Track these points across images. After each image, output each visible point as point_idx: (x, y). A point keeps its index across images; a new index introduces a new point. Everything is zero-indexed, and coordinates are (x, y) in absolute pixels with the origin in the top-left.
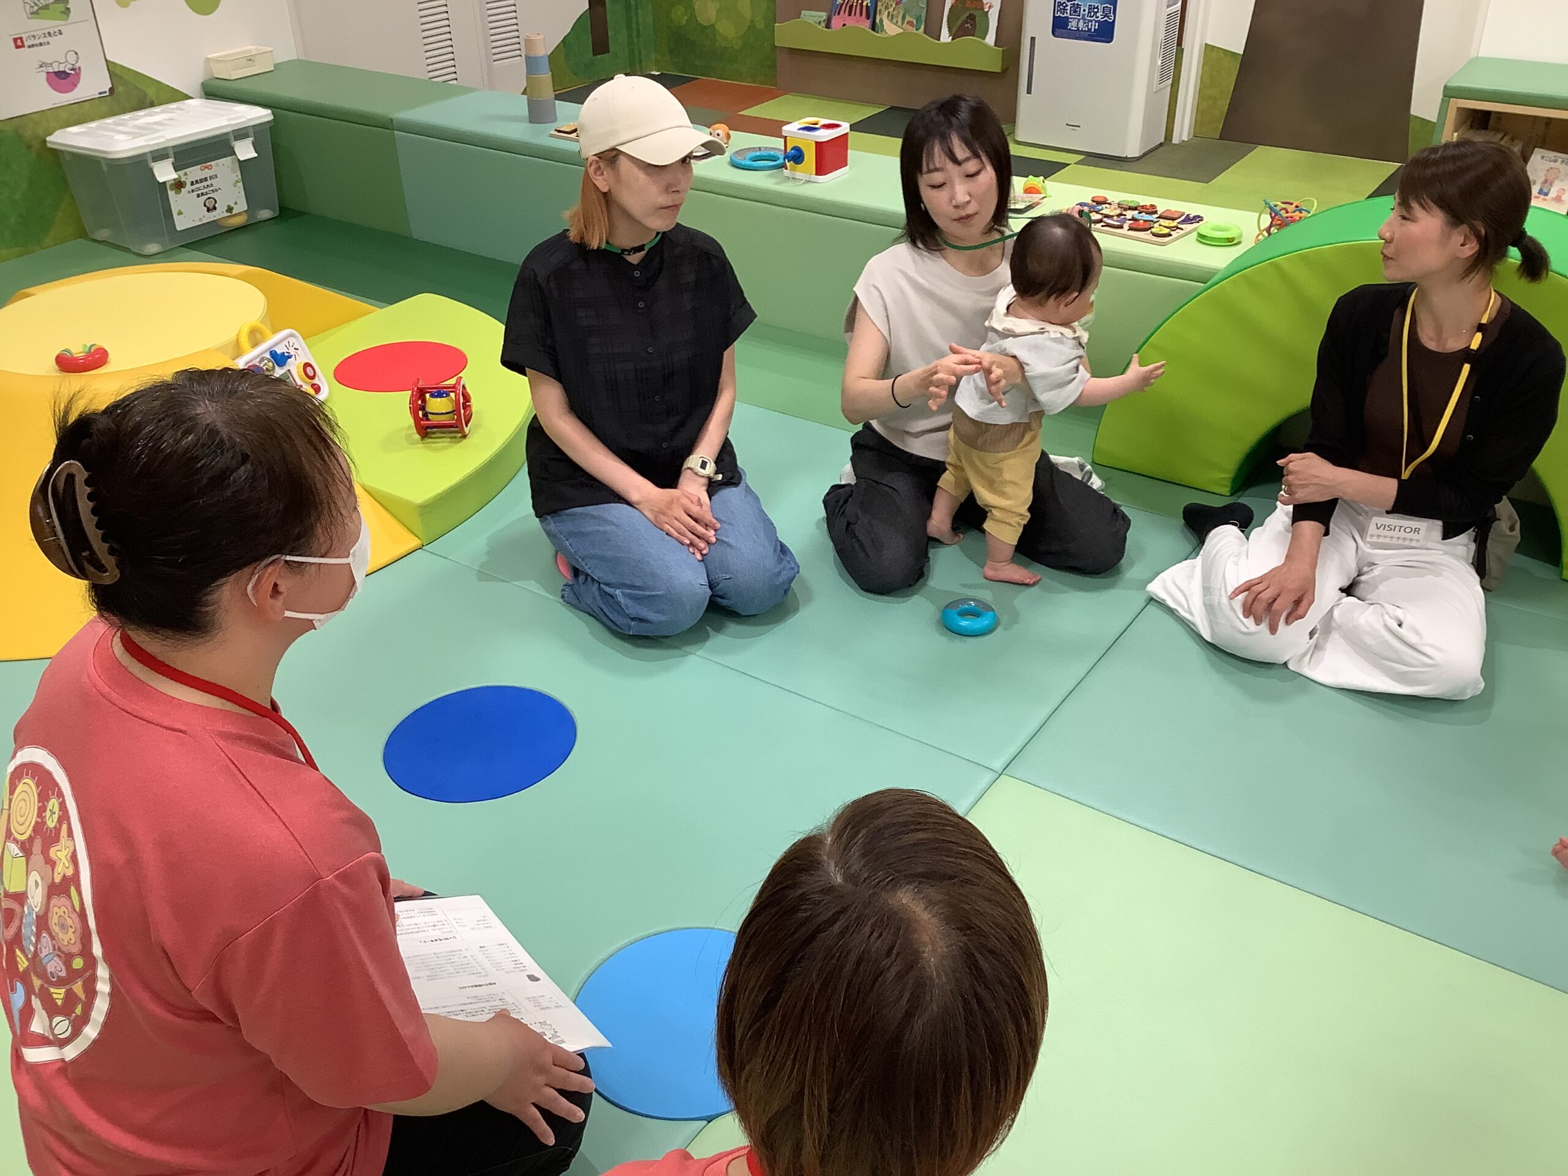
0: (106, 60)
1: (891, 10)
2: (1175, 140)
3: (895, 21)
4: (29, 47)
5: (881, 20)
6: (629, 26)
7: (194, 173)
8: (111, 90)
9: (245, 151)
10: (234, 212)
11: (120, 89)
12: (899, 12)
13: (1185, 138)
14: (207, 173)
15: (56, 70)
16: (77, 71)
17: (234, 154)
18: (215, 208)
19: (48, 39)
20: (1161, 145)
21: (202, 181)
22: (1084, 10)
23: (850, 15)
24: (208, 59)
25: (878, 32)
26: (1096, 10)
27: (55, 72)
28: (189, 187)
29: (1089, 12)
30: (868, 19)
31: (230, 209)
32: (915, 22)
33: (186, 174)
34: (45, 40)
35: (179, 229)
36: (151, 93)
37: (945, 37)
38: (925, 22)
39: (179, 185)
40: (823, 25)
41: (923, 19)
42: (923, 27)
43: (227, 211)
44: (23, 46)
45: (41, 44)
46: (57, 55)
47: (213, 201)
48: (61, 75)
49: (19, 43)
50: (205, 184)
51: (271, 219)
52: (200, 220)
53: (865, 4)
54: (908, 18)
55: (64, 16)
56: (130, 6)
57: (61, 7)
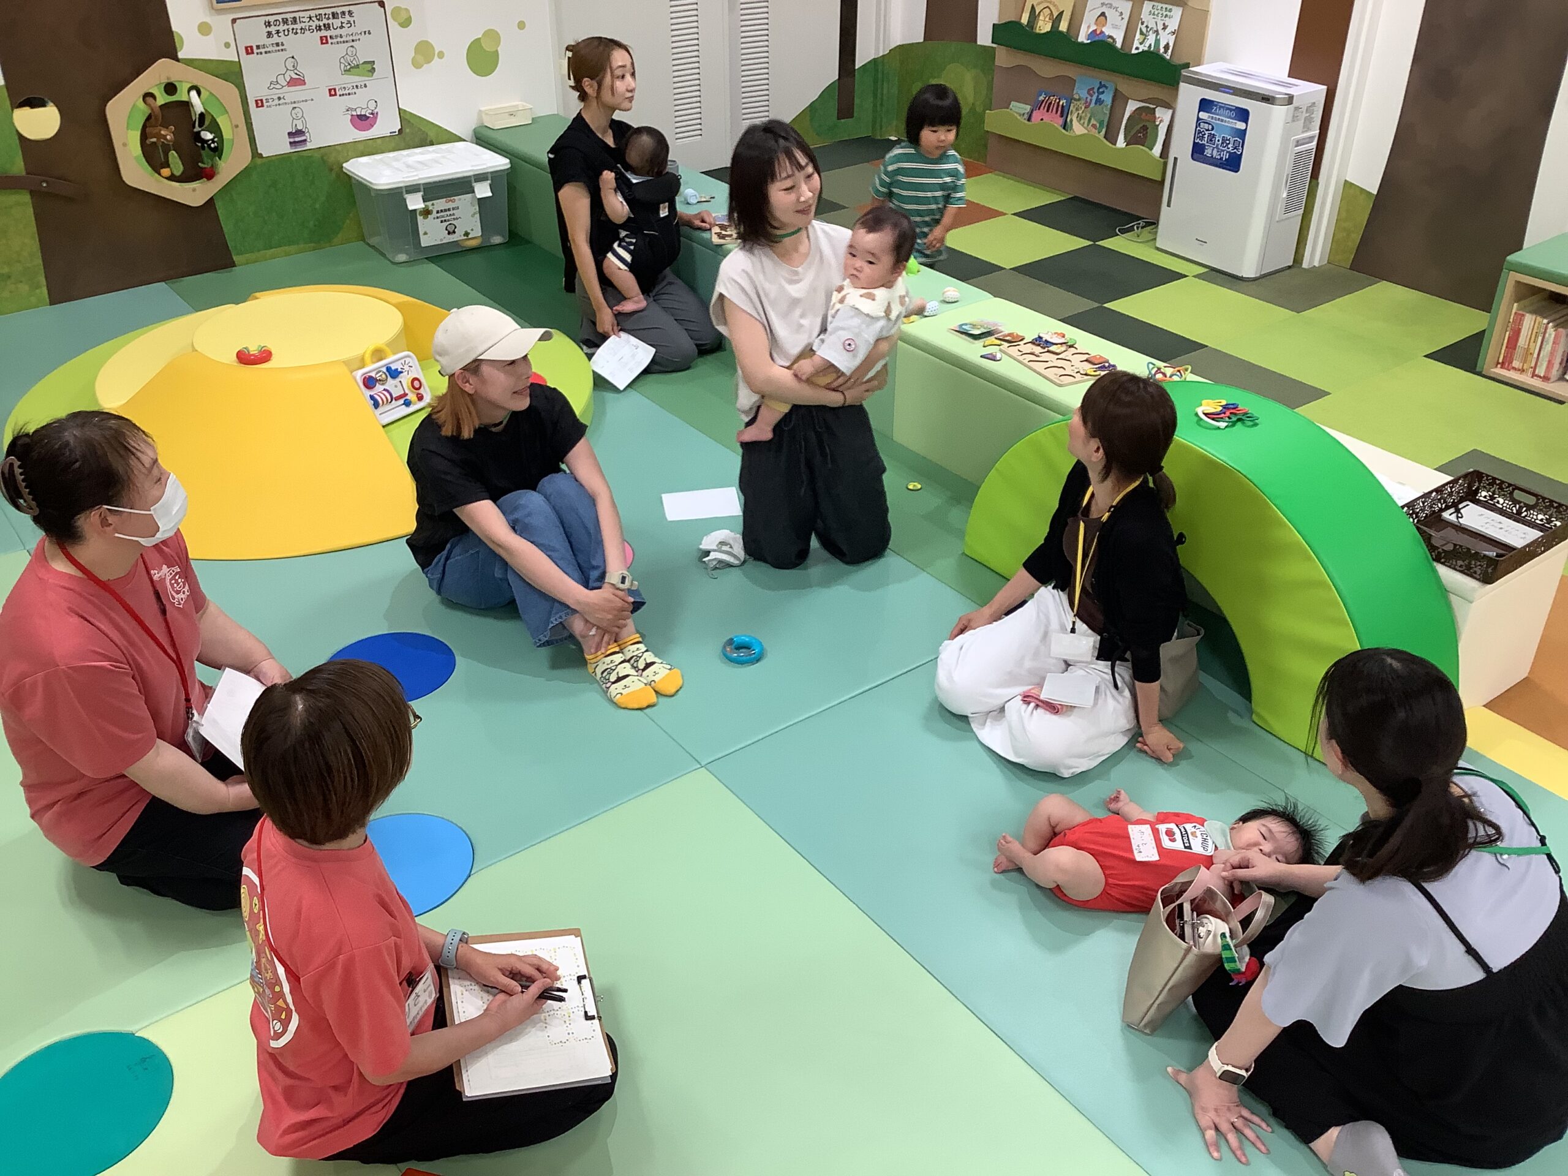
1: (1080, 112)
2: (1305, 265)
3: (1082, 122)
4: (340, 95)
5: (1071, 120)
6: (875, 96)
7: (440, 204)
9: (483, 191)
10: (470, 236)
12: (1086, 116)
13: (1316, 264)
14: (450, 205)
15: (359, 113)
17: (473, 192)
18: (454, 232)
19: (355, 90)
20: (1289, 267)
21: (445, 210)
22: (1219, 141)
23: (1048, 111)
24: (480, 111)
25: (1067, 131)
26: (1228, 142)
27: (357, 115)
28: (434, 214)
29: (1222, 143)
30: (1062, 116)
31: (467, 234)
32: (1098, 125)
33: (433, 205)
34: (353, 91)
35: (423, 245)
36: (432, 135)
37: (1121, 142)
38: (1107, 126)
39: (426, 212)
40: (1026, 116)
41: (1105, 123)
42: (1104, 130)
43: (464, 235)
44: (335, 95)
45: (349, 94)
46: (360, 102)
47: (454, 227)
48: (362, 117)
49: (332, 92)
50: (448, 213)
51: (500, 244)
52: (441, 240)
53: (1061, 103)
54: (1093, 121)
55: (371, 74)
56: (423, 68)
57: (369, 67)
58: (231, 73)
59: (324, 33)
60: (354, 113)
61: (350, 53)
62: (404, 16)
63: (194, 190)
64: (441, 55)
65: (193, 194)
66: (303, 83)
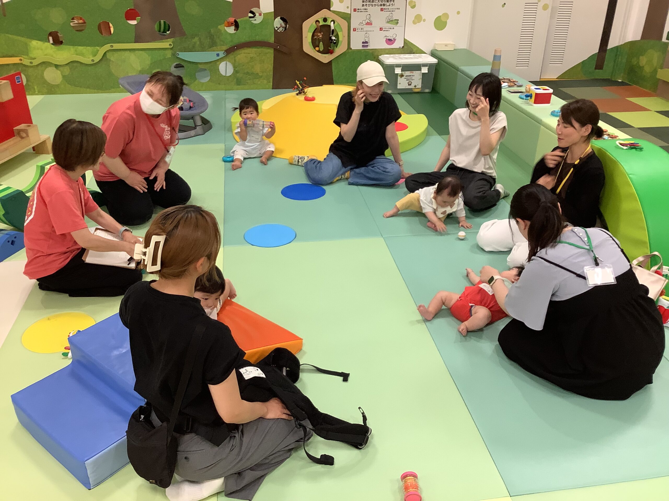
0: (404, 39)
4: (384, 31)
7: (408, 73)
8: (403, 47)
9: (425, 70)
10: (416, 87)
11: (406, 47)
14: (411, 74)
15: (389, 38)
16: (395, 40)
17: (421, 70)
18: (411, 85)
19: (390, 30)
21: (409, 76)
24: (435, 43)
28: (405, 77)
33: (405, 73)
35: (398, 88)
36: (415, 50)
39: (402, 76)
43: (414, 87)
44: (382, 30)
45: (387, 31)
46: (390, 35)
48: (390, 40)
51: (429, 92)
52: (405, 87)
55: (396, 24)
56: (417, 24)
57: (396, 21)
58: (347, 17)
59: (382, 7)
60: (387, 38)
61: (390, 16)
62: (413, 4)
63: (325, 57)
64: (424, 20)
65: (325, 59)
66: (371, 24)
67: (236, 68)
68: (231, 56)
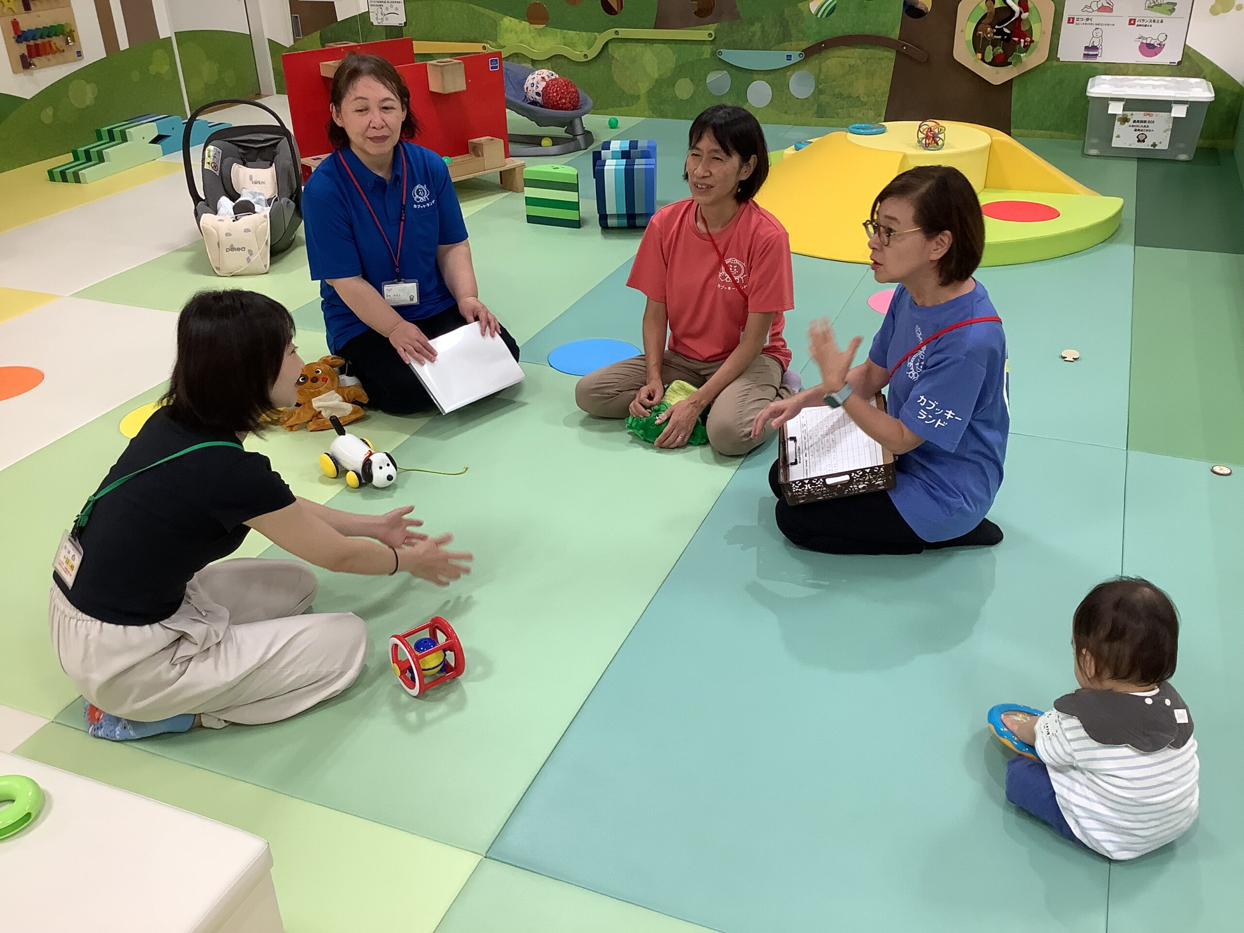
0: (1185, 45)
4: (1138, 26)
7: (1138, 116)
8: (1179, 63)
11: (1186, 62)
14: (1147, 118)
15: (1148, 43)
16: (1161, 46)
18: (1144, 141)
19: (1153, 24)
21: (1141, 122)
28: (1131, 123)
31: (1155, 145)
33: (1131, 115)
34: (1150, 24)
35: (1114, 145)
39: (1124, 119)
43: (1152, 146)
44: (1134, 24)
45: (1146, 26)
46: (1152, 34)
47: (1145, 137)
48: (1150, 46)
50: (1144, 124)
52: (1131, 145)
56: (1219, 15)
57: (1171, 7)
60: (1145, 41)
63: (997, 72)
64: (1239, 8)
65: (996, 76)
66: (1111, 10)
67: (821, 84)
68: (814, 61)
